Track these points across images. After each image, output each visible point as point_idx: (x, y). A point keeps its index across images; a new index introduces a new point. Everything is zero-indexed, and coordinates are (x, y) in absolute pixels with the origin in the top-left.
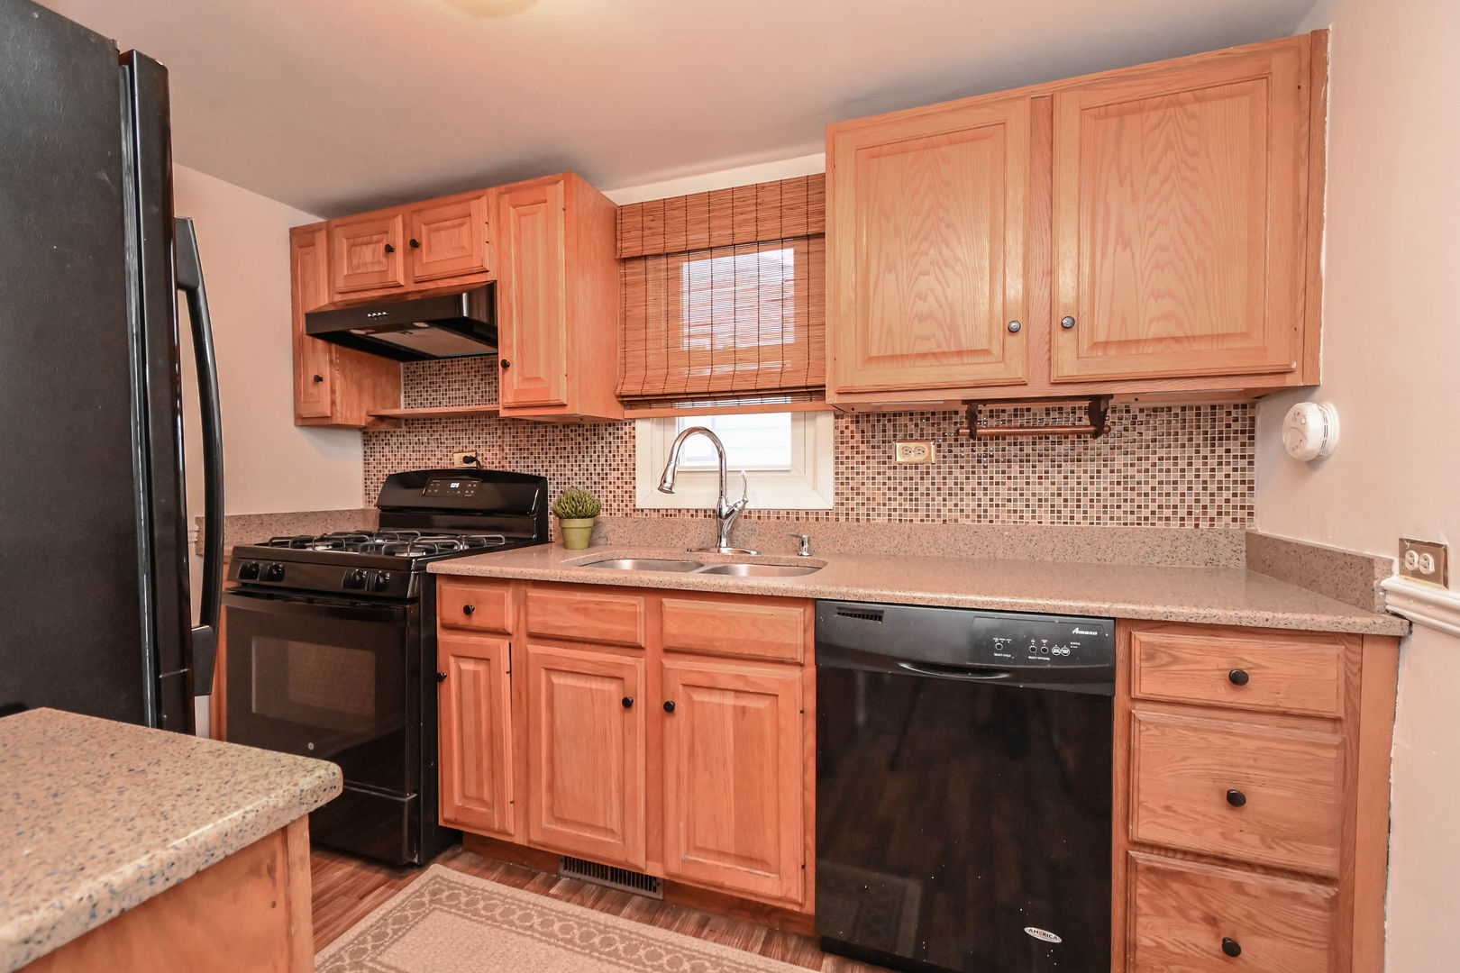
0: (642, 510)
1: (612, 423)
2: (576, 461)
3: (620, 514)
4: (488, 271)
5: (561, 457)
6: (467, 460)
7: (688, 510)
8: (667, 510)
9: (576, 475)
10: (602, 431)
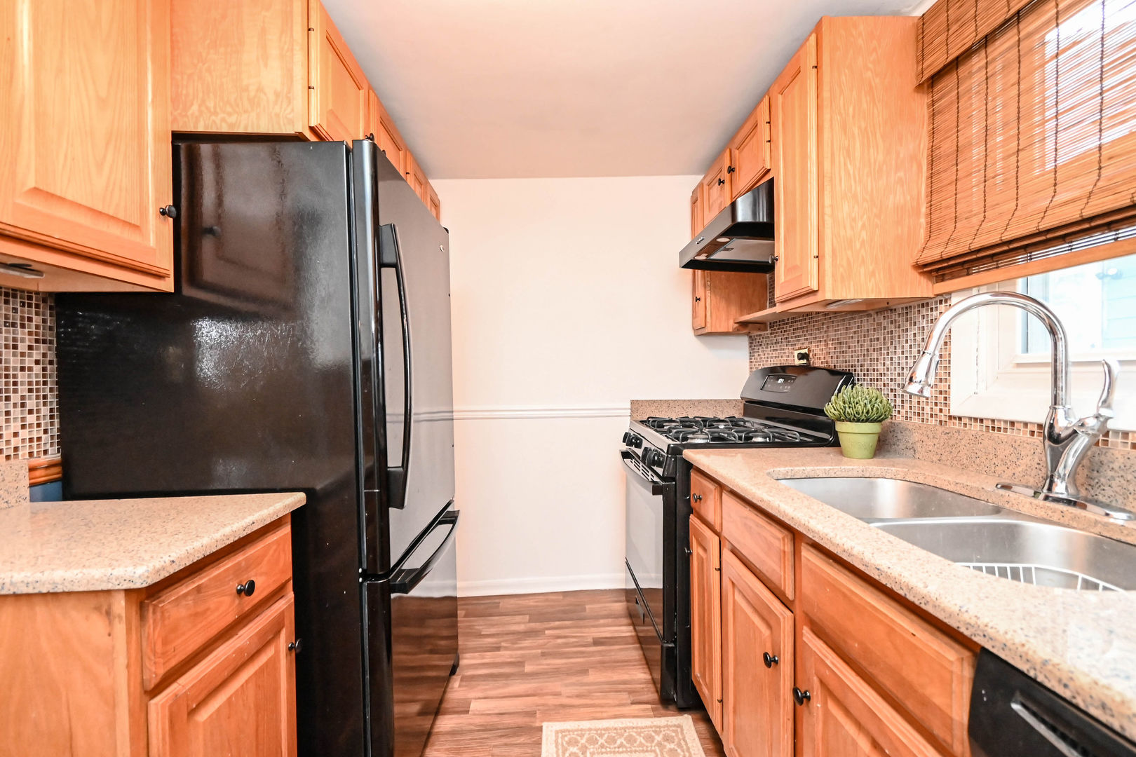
0: (960, 419)
1: (924, 303)
2: (888, 354)
3: (933, 421)
4: (770, 170)
5: (874, 350)
6: (802, 356)
7: (1026, 424)
8: (993, 421)
9: (888, 369)
10: (914, 314)
